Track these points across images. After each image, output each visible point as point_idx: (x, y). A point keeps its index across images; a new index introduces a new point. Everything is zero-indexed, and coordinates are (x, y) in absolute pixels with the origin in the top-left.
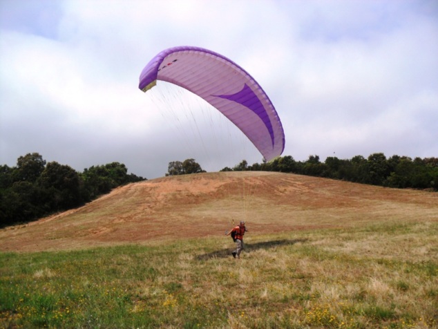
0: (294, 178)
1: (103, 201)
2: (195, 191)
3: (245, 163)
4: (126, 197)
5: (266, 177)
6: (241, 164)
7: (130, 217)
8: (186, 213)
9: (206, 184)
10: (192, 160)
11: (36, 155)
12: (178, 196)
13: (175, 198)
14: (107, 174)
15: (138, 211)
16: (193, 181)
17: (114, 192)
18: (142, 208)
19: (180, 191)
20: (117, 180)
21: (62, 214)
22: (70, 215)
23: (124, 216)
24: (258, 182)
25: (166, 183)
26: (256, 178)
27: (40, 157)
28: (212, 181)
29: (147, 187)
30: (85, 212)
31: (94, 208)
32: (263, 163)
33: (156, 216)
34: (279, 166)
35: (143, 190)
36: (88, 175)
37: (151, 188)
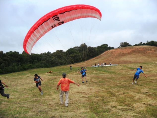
0: (153, 48)
1: (102, 55)
2: (125, 52)
3: (141, 42)
4: (107, 54)
5: (145, 47)
6: (140, 43)
7: (107, 60)
8: (119, 59)
9: (128, 50)
10: (126, 42)
11: (85, 44)
12: (120, 54)
13: (119, 55)
14: (103, 48)
15: (109, 58)
16: (125, 49)
17: (104, 53)
18: (110, 57)
19: (121, 52)
20: (105, 49)
21: (92, 59)
22: (94, 59)
23: (106, 60)
24: (142, 49)
25: (118, 50)
26: (142, 48)
27: (86, 44)
28: (130, 49)
29: (113, 51)
30: (98, 58)
31: (100, 58)
32: (147, 42)
33: (113, 60)
34: (150, 44)
35: (112, 52)
36: (98, 49)
37: (114, 51)
